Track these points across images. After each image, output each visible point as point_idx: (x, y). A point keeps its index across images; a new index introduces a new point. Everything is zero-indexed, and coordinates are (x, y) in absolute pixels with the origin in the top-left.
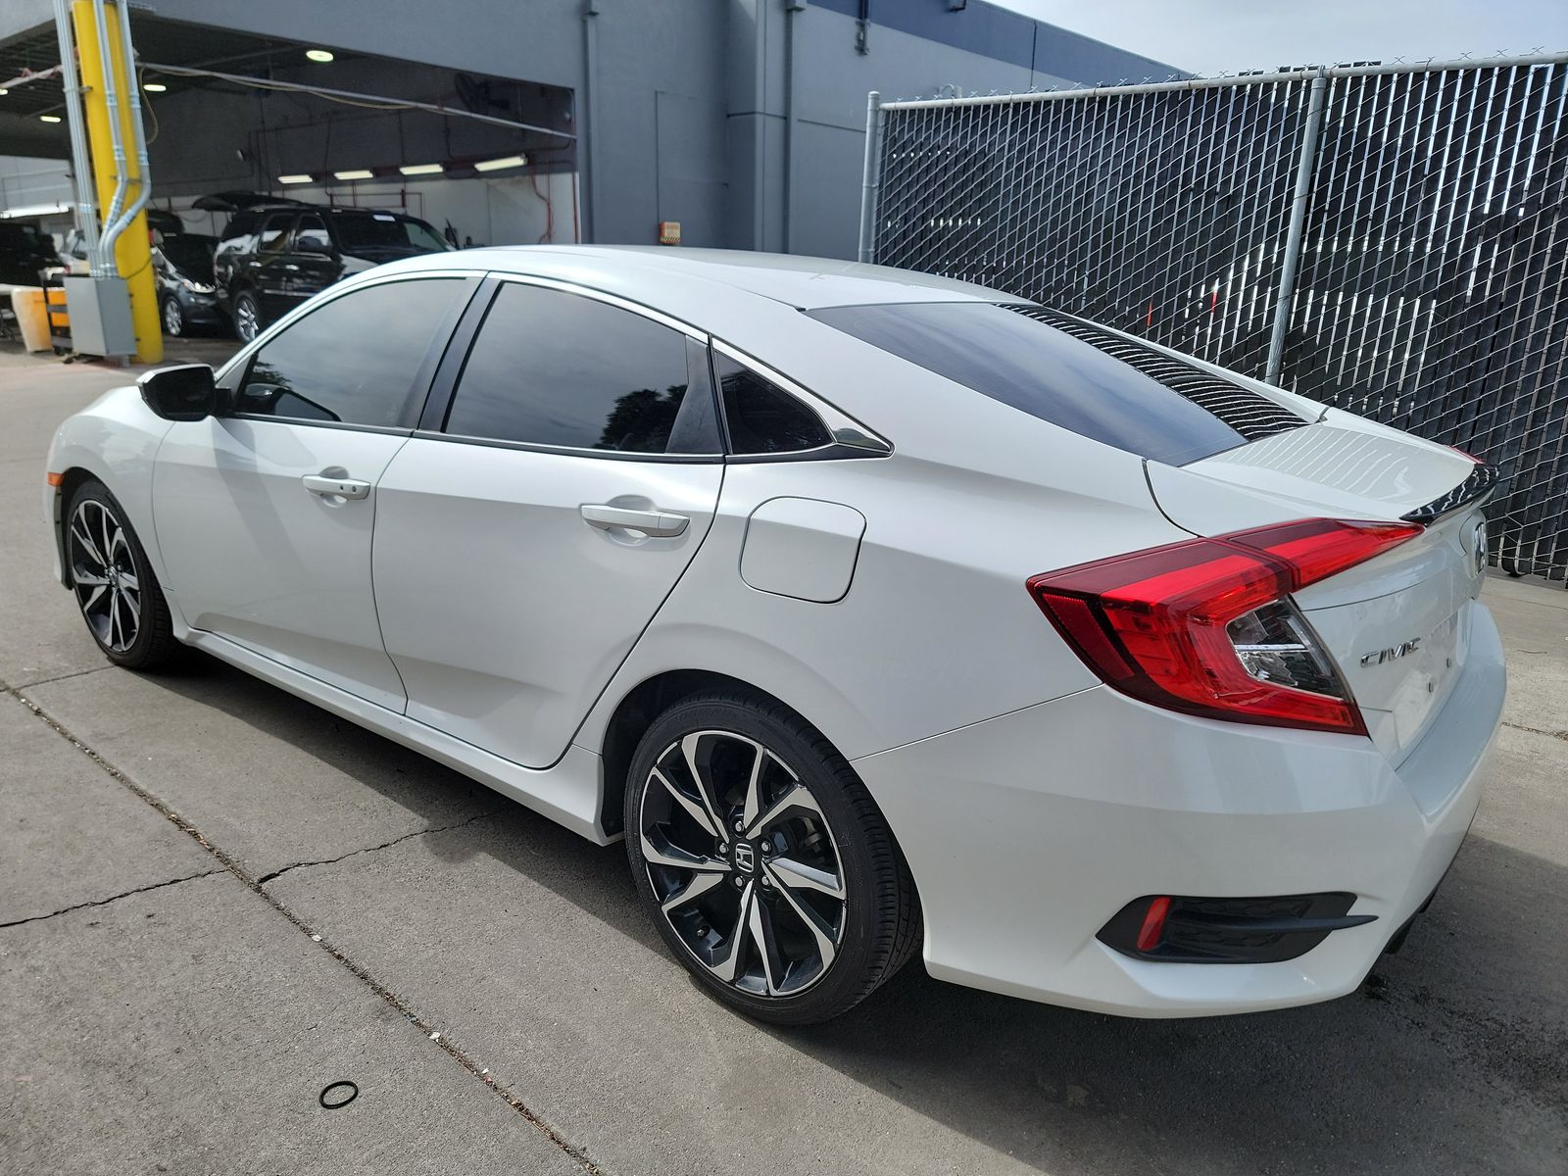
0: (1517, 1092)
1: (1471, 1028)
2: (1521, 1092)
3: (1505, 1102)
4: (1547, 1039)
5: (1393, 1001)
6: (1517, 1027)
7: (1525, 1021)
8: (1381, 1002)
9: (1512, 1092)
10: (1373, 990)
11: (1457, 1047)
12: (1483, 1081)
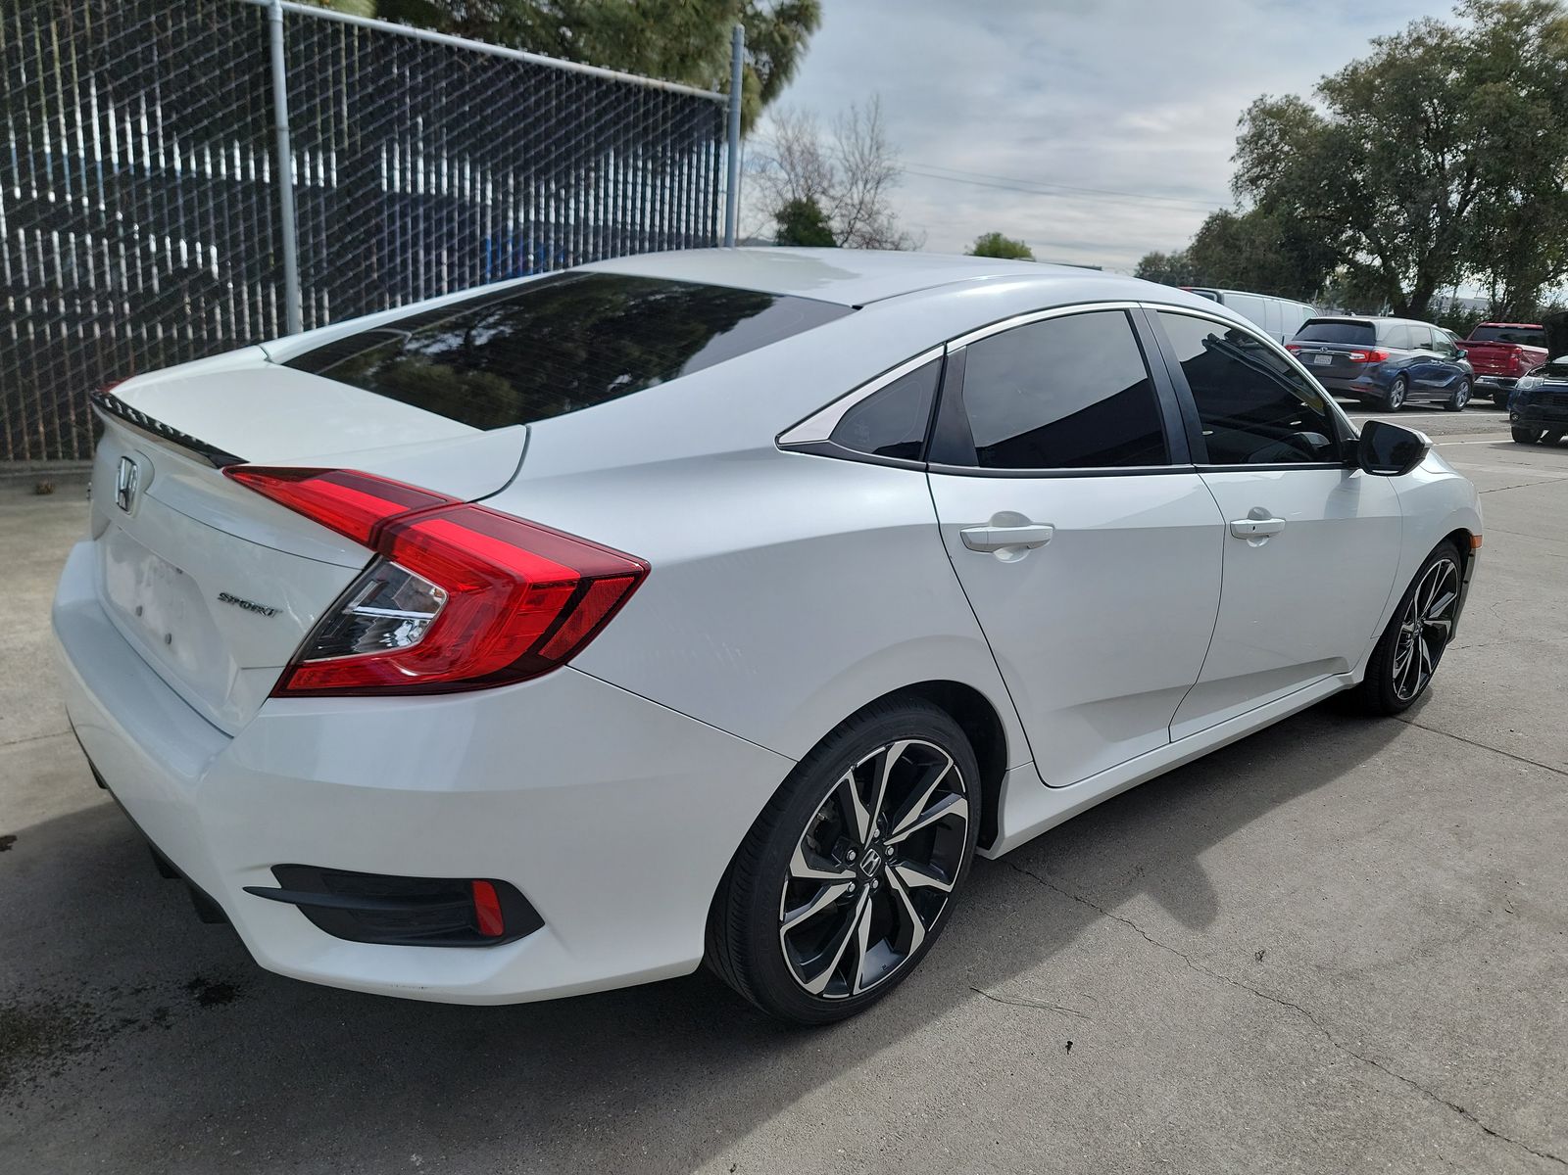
0: (17, 1002)
1: (96, 1025)
2: (14, 1005)
3: (21, 987)
4: (25, 1073)
5: (178, 992)
6: (59, 1062)
7: (57, 1074)
8: (185, 983)
9: (20, 999)
10: (203, 988)
11: (92, 998)
12: (50, 988)
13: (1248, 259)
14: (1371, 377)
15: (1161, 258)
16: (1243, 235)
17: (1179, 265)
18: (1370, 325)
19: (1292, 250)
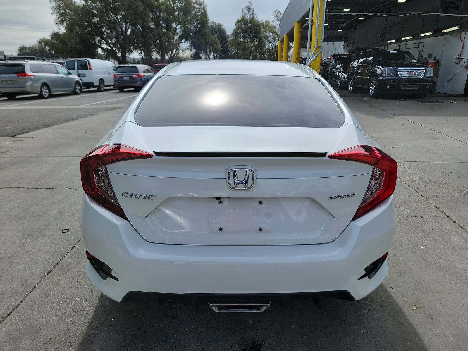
13: (71, 47)
14: (141, 82)
15: (26, 48)
16: (66, 39)
17: (33, 50)
18: (136, 67)
19: (83, 44)
